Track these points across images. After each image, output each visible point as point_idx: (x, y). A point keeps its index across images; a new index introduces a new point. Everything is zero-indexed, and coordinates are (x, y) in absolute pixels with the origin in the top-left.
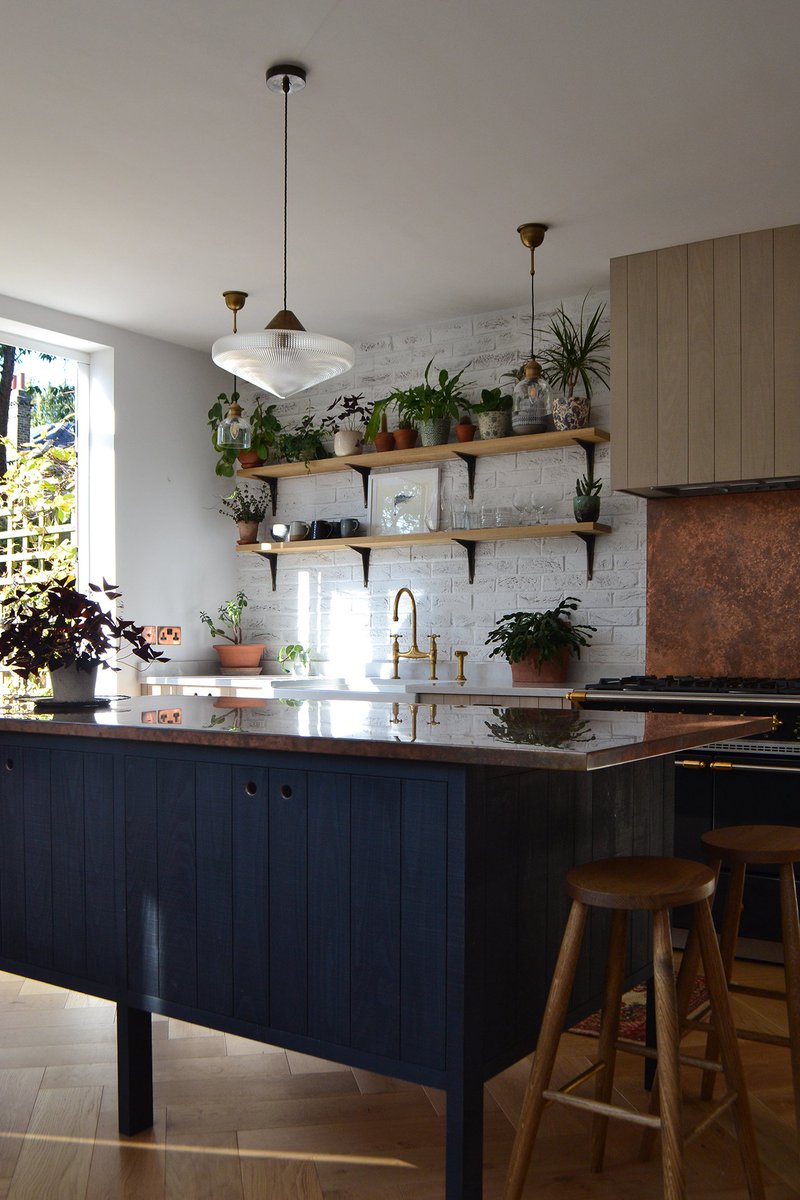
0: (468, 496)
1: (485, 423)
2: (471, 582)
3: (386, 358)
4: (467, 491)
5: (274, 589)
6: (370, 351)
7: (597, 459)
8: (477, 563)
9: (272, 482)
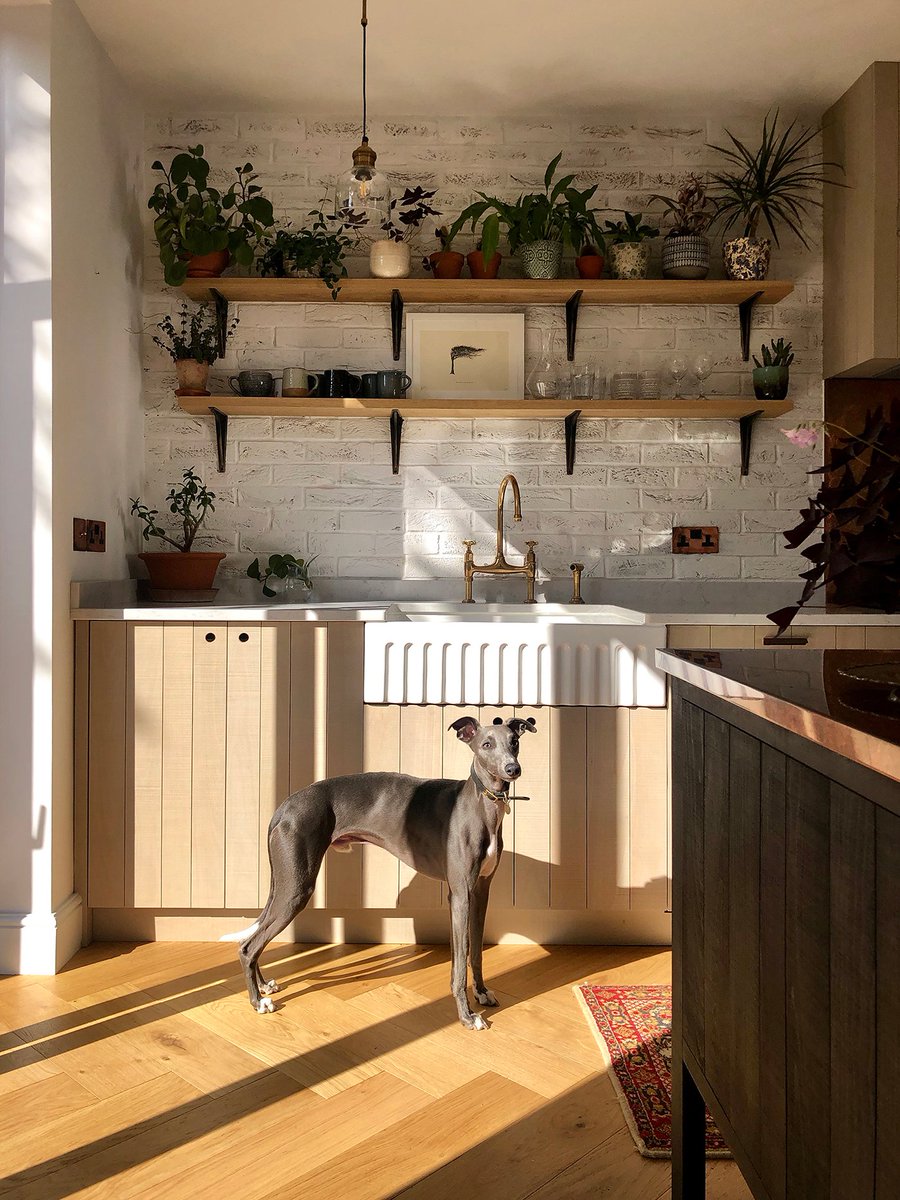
0: (565, 356)
1: (628, 258)
2: (570, 472)
3: (429, 152)
4: (563, 349)
5: (222, 469)
6: (401, 137)
7: (754, 325)
8: (578, 447)
9: (221, 304)
